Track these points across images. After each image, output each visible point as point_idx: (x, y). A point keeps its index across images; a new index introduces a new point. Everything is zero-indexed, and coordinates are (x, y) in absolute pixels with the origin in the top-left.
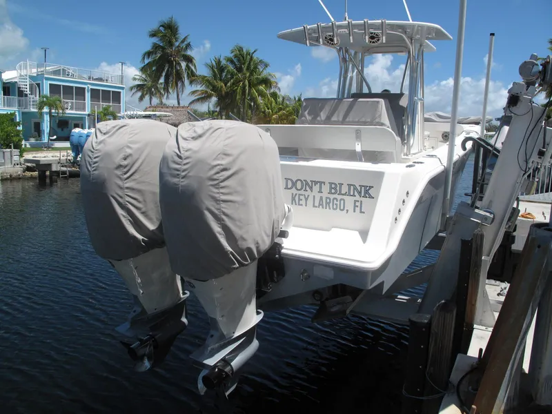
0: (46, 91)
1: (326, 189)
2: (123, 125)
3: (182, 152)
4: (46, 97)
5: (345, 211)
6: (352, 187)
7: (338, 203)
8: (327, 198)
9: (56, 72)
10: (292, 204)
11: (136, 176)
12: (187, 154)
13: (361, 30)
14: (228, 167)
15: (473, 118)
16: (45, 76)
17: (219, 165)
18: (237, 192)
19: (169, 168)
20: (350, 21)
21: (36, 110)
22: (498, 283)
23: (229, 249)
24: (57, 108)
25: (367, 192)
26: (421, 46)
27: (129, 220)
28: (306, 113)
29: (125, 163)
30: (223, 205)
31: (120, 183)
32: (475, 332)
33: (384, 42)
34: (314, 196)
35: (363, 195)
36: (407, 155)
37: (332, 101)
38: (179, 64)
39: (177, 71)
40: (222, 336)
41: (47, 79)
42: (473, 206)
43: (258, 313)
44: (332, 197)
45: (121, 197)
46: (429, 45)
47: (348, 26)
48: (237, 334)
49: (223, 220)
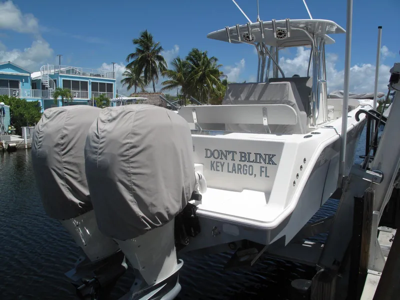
0: (61, 85)
1: (237, 157)
2: (63, 110)
3: (99, 132)
4: (60, 89)
5: (253, 175)
6: (258, 156)
7: (248, 169)
8: (238, 165)
9: (68, 72)
10: (211, 170)
11: (72, 152)
12: (103, 134)
13: (270, 28)
14: (137, 144)
15: (368, 94)
16: (60, 74)
17: (128, 143)
18: (145, 166)
19: (90, 146)
20: (261, 21)
21: (53, 99)
22: (390, 229)
23: (142, 214)
24: (67, 97)
25: (270, 159)
26: (322, 39)
27: (67, 188)
28: (230, 95)
29: (62, 141)
30: (133, 177)
31: (58, 158)
32: (369, 276)
33: (289, 36)
34: (228, 163)
35: (267, 162)
36: (313, 126)
37: (250, 85)
38: (154, 62)
39: (153, 68)
40: (145, 284)
41: (61, 76)
42: (365, 167)
43: (179, 262)
44: (242, 164)
45: (60, 170)
46: (329, 38)
47: (260, 26)
48: (158, 282)
49: (134, 190)
